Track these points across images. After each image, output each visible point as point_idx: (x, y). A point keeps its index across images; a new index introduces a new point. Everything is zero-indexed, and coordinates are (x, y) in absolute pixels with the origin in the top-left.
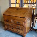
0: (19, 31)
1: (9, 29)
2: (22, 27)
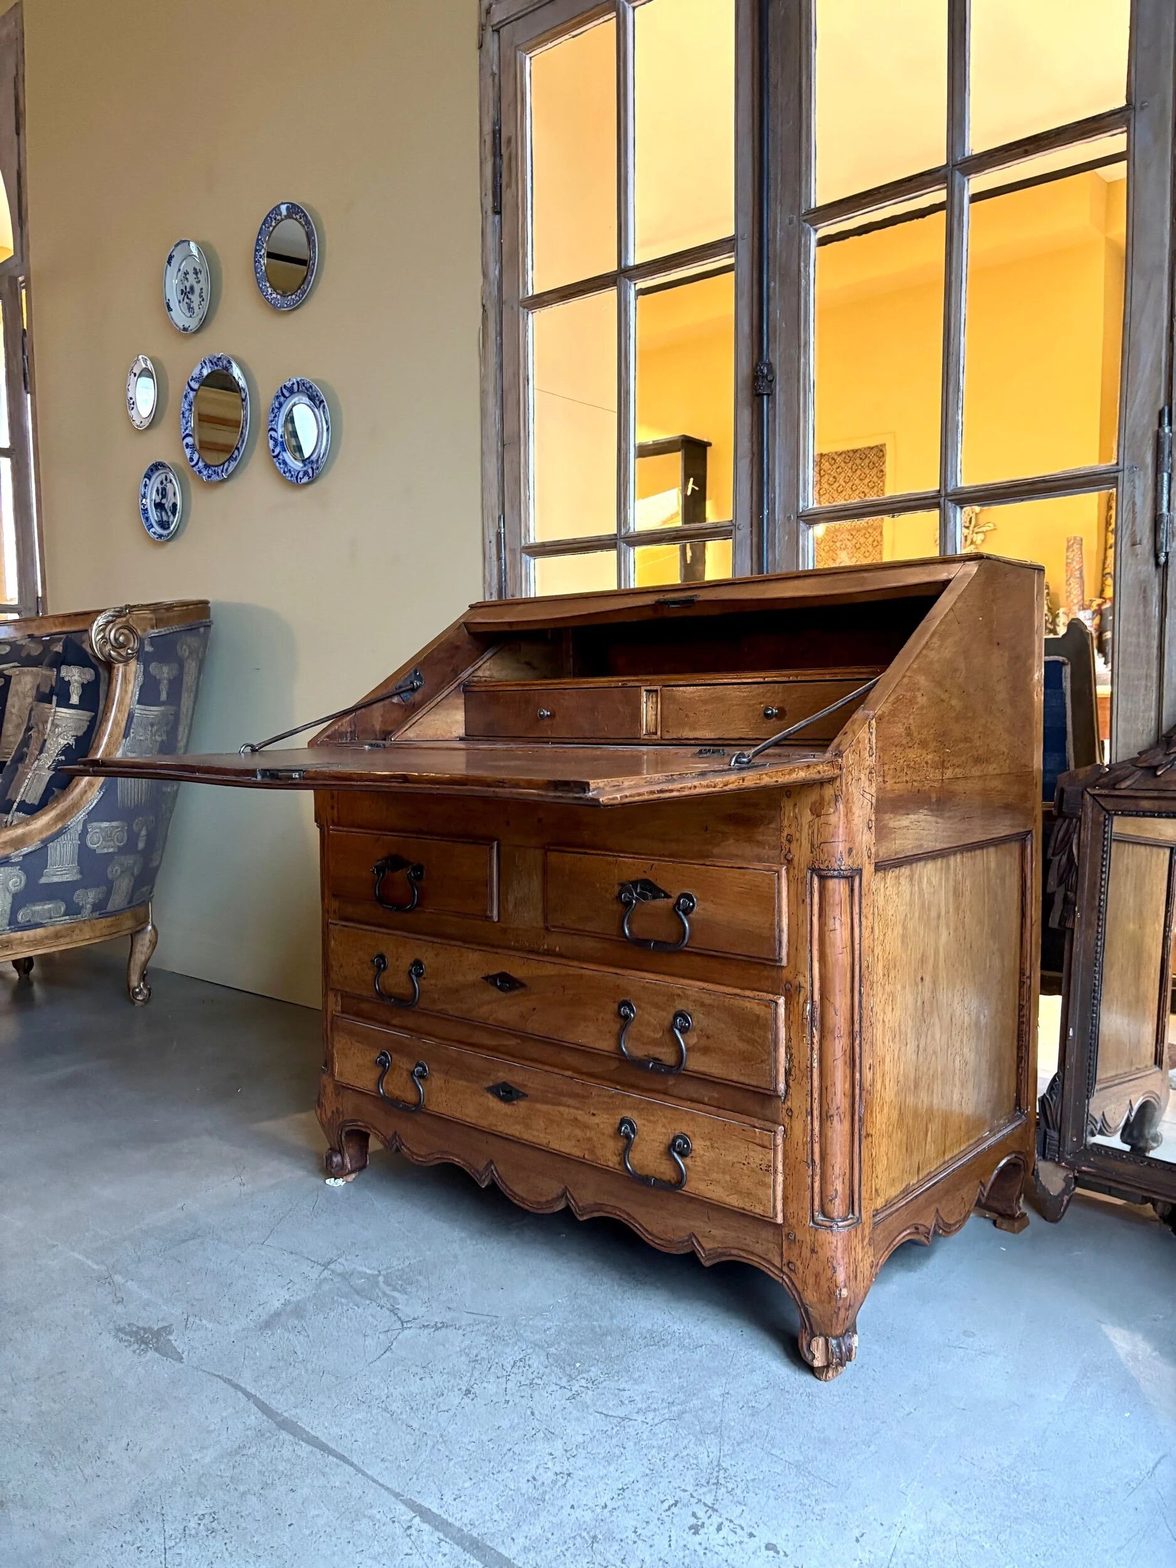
0: (678, 1147)
1: (415, 1109)
2: (750, 1002)
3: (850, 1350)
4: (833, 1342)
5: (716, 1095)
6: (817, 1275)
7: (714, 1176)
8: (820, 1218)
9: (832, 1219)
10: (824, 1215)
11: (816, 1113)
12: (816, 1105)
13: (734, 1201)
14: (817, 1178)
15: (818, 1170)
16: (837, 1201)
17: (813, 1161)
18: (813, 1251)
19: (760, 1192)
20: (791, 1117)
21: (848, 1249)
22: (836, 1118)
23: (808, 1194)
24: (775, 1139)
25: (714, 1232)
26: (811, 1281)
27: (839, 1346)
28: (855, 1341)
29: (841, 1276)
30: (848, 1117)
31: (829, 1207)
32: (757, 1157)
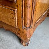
3: (29, 44)
4: (26, 43)
5: (1, 2)
6: (24, 36)
7: (4, 19)
8: (24, 27)
9: (27, 28)
10: (25, 27)
11: (23, 6)
12: (23, 4)
13: (8, 23)
14: (24, 20)
15: (24, 19)
16: (28, 25)
17: (23, 17)
18: (23, 32)
19: (13, 22)
20: (17, 7)
21: (30, 32)
22: (28, 7)
23: (22, 23)
24: (15, 12)
25: (6, 27)
26: (22, 36)
27: (27, 44)
28: (30, 42)
29: (28, 36)
30: (31, 7)
31: (26, 26)
32: (11, 16)
